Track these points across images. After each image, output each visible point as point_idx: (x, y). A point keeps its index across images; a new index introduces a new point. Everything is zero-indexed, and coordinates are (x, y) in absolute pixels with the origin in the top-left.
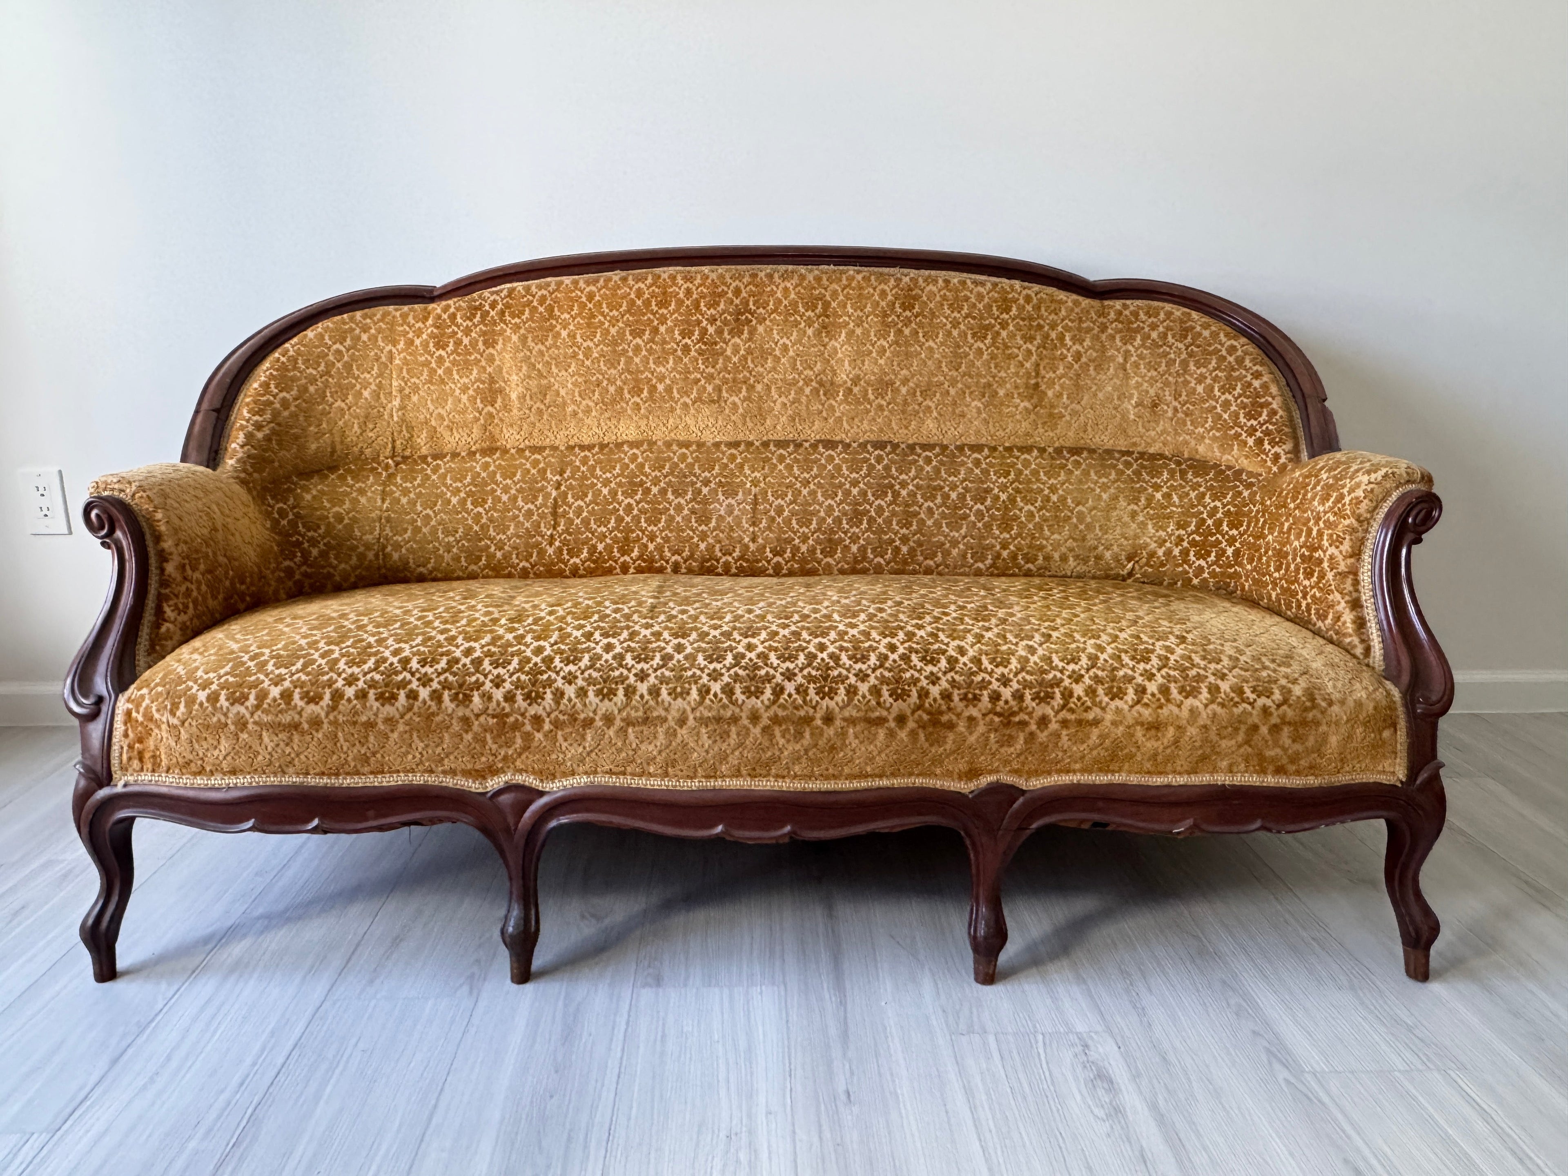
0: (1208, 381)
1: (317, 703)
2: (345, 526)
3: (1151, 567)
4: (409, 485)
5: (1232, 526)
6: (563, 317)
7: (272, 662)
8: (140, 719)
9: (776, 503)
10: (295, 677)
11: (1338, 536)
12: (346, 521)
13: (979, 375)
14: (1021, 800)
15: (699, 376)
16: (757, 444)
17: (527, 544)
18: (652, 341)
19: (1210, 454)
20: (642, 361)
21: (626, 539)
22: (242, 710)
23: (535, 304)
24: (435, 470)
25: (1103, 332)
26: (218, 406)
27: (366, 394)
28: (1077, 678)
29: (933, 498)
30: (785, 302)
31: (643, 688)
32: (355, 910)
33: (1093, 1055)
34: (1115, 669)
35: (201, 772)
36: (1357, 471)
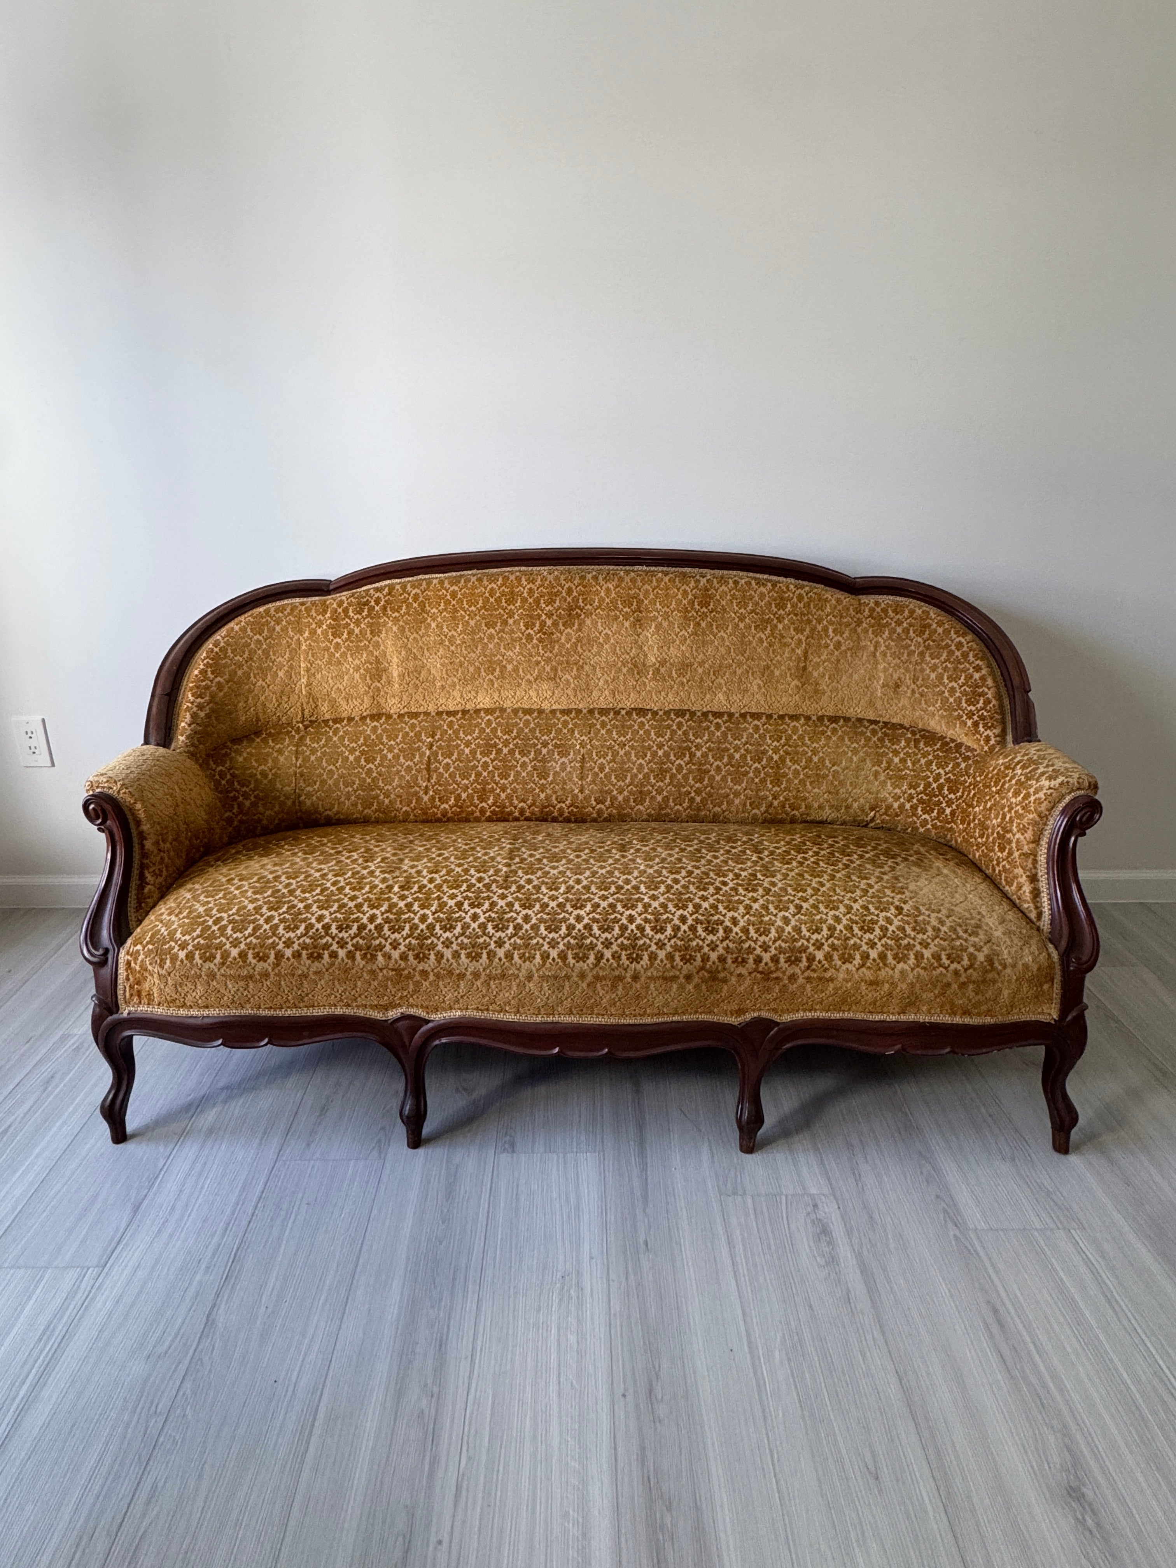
0: (940, 670)
1: (265, 961)
2: (270, 781)
3: (888, 815)
4: (316, 745)
5: (951, 791)
6: (432, 611)
7: (230, 928)
8: (138, 968)
9: (600, 761)
10: (248, 940)
11: (1024, 826)
12: (270, 776)
13: (760, 658)
14: (776, 1029)
15: (540, 659)
16: (585, 711)
17: (408, 793)
18: (503, 631)
19: (938, 728)
20: (495, 647)
21: (484, 789)
22: (212, 966)
23: (411, 600)
24: (336, 732)
25: (859, 625)
26: (169, 691)
27: (281, 674)
28: (819, 946)
29: (721, 759)
30: (607, 600)
31: (501, 953)
32: (292, 1081)
33: (821, 1214)
34: (848, 939)
35: (184, 1005)
36: (1043, 774)
